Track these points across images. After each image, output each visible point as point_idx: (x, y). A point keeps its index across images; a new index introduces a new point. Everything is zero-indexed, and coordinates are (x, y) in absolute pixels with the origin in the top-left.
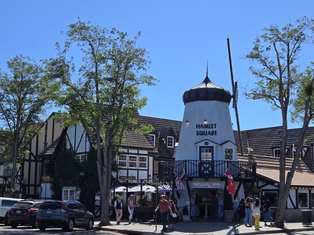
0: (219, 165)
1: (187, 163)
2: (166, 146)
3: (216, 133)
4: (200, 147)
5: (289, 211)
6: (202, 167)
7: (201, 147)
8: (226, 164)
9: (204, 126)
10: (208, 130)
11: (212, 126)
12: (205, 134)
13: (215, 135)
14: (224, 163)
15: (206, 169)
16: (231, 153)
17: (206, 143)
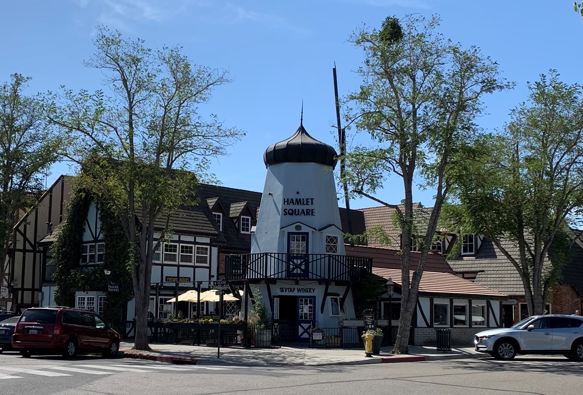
0: (317, 260)
1: (269, 257)
2: (238, 230)
3: (312, 212)
4: (288, 232)
5: (419, 331)
6: (291, 263)
7: (289, 234)
8: (327, 258)
9: (294, 201)
10: (300, 207)
11: (307, 202)
12: (297, 213)
13: (312, 215)
14: (325, 257)
15: (297, 266)
16: (335, 243)
17: (298, 228)
